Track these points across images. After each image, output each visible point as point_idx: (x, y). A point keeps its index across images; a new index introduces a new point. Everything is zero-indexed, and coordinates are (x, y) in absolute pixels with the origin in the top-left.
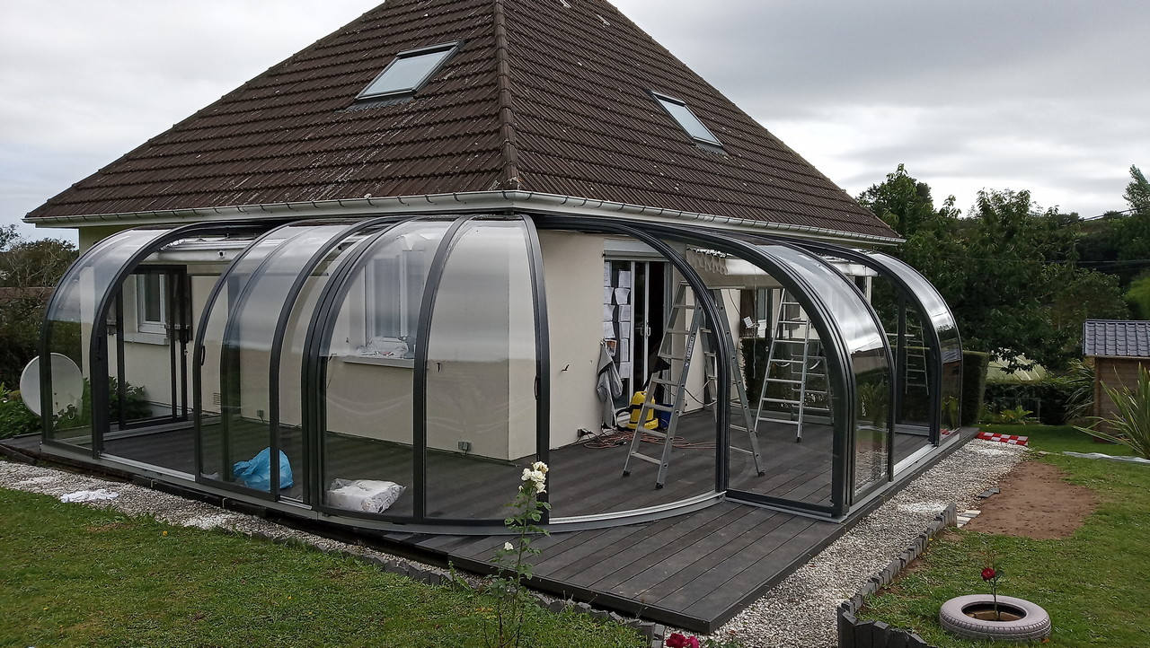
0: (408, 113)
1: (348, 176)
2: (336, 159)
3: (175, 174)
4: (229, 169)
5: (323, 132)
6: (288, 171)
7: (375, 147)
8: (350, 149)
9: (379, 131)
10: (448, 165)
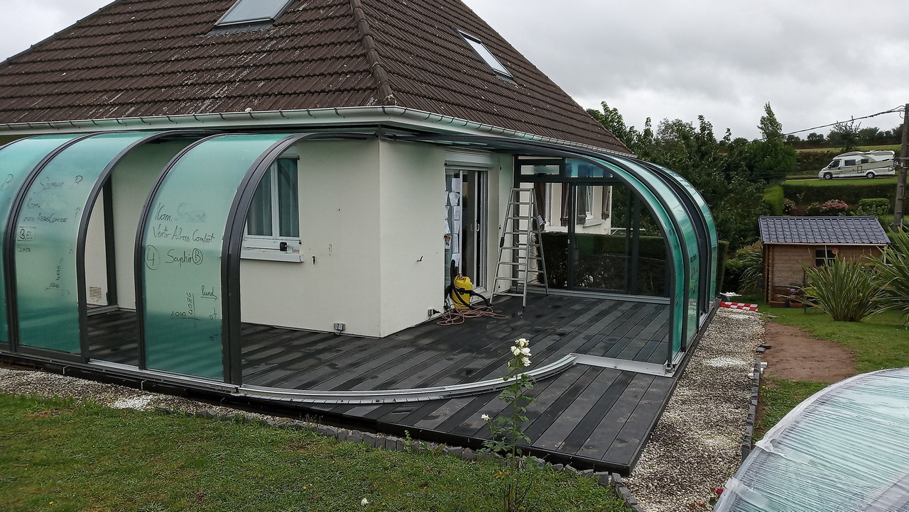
0: (271, 39)
1: (224, 93)
2: (207, 77)
3: (43, 90)
4: (99, 86)
5: (188, 53)
6: (161, 88)
7: (245, 67)
8: (220, 69)
9: (245, 53)
10: (323, 84)
